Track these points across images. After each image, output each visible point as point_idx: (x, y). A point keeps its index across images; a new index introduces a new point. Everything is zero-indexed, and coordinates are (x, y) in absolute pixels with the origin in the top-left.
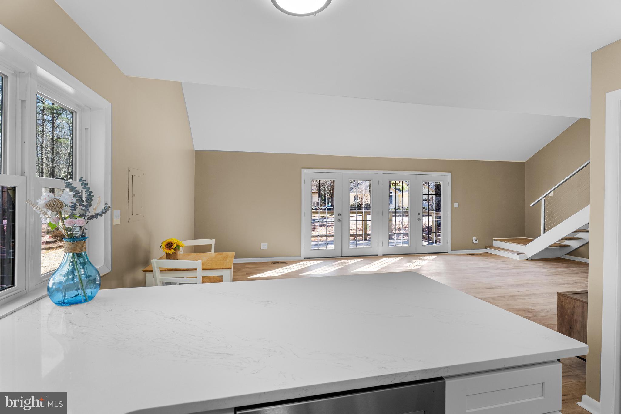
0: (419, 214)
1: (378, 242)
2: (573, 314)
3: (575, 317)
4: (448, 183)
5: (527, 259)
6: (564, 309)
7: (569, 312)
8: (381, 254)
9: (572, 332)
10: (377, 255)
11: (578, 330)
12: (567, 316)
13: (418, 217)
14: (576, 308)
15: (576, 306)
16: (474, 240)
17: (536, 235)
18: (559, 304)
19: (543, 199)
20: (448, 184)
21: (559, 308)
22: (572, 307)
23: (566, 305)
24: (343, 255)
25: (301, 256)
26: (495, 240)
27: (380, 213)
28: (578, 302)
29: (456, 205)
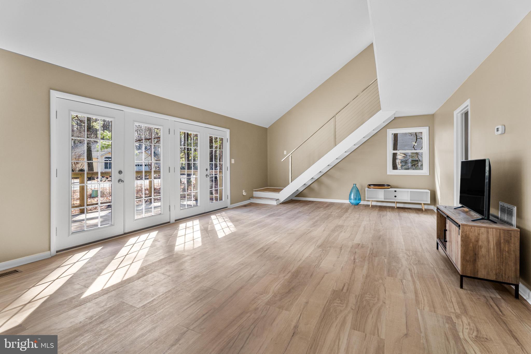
0: (207, 170)
1: (170, 206)
2: (477, 241)
3: (480, 243)
4: (227, 139)
5: (280, 204)
6: (468, 237)
7: (473, 240)
8: (172, 220)
9: (477, 258)
10: (169, 222)
11: (483, 255)
12: (471, 244)
13: (206, 172)
14: (481, 235)
15: (481, 232)
16: (244, 194)
17: (286, 184)
18: (463, 234)
19: (290, 155)
21: (463, 239)
22: (476, 235)
23: (471, 234)
25: (50, 250)
26: (255, 191)
27: (172, 170)
28: (483, 228)
29: (233, 161)
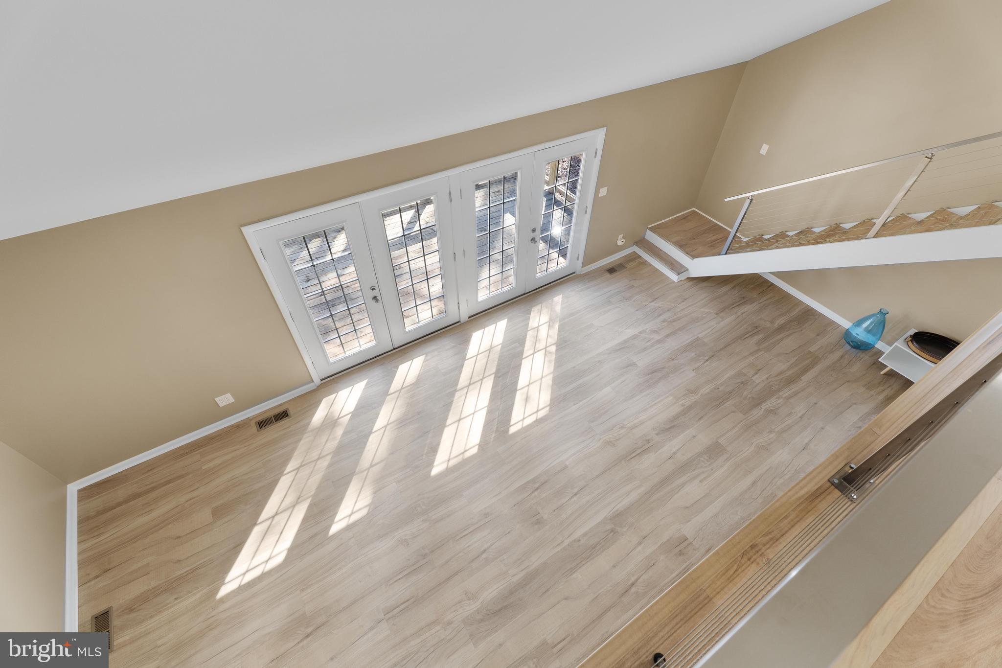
0: (534, 231)
1: (458, 303)
4: (597, 150)
8: (464, 318)
10: (458, 322)
13: (532, 235)
16: (620, 242)
19: (749, 198)
20: (596, 153)
24: (396, 346)
25: (313, 381)
26: (652, 229)
27: (459, 255)
29: (603, 192)
